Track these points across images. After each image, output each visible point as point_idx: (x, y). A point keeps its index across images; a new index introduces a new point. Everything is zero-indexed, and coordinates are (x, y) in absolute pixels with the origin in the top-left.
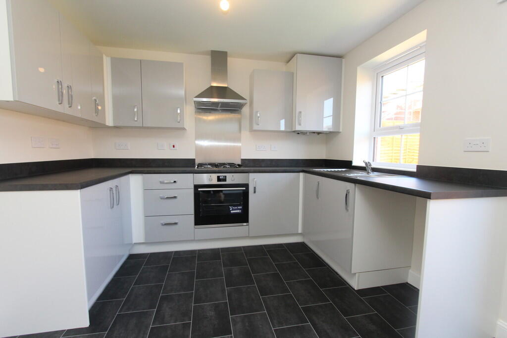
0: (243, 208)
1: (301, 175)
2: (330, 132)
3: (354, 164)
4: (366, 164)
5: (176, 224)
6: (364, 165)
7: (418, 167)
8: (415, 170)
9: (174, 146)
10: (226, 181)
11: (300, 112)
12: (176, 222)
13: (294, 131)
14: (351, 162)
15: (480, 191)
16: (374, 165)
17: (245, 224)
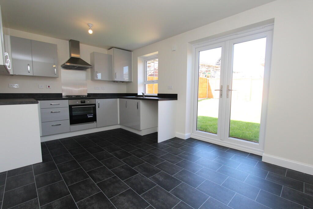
0: (94, 114)
1: (118, 99)
2: (128, 82)
3: (138, 94)
4: (143, 94)
5: (60, 125)
6: (142, 95)
7: (158, 94)
8: (157, 95)
9: (49, 87)
10: (85, 103)
11: (116, 73)
12: (60, 124)
13: (112, 81)
14: (137, 94)
15: (167, 99)
16: (145, 95)
17: (95, 122)
